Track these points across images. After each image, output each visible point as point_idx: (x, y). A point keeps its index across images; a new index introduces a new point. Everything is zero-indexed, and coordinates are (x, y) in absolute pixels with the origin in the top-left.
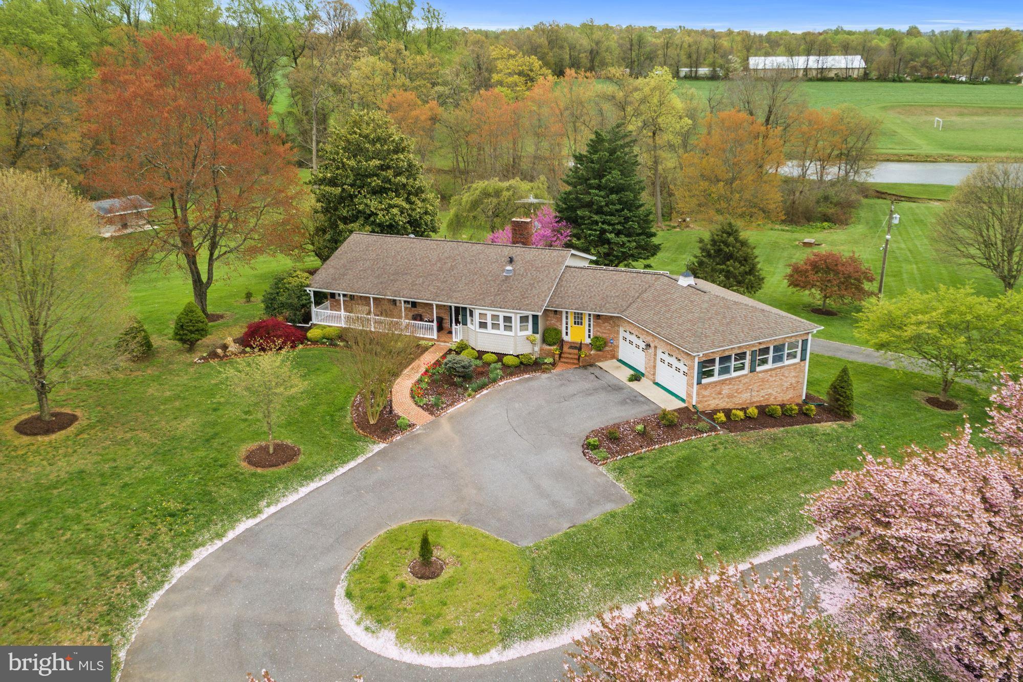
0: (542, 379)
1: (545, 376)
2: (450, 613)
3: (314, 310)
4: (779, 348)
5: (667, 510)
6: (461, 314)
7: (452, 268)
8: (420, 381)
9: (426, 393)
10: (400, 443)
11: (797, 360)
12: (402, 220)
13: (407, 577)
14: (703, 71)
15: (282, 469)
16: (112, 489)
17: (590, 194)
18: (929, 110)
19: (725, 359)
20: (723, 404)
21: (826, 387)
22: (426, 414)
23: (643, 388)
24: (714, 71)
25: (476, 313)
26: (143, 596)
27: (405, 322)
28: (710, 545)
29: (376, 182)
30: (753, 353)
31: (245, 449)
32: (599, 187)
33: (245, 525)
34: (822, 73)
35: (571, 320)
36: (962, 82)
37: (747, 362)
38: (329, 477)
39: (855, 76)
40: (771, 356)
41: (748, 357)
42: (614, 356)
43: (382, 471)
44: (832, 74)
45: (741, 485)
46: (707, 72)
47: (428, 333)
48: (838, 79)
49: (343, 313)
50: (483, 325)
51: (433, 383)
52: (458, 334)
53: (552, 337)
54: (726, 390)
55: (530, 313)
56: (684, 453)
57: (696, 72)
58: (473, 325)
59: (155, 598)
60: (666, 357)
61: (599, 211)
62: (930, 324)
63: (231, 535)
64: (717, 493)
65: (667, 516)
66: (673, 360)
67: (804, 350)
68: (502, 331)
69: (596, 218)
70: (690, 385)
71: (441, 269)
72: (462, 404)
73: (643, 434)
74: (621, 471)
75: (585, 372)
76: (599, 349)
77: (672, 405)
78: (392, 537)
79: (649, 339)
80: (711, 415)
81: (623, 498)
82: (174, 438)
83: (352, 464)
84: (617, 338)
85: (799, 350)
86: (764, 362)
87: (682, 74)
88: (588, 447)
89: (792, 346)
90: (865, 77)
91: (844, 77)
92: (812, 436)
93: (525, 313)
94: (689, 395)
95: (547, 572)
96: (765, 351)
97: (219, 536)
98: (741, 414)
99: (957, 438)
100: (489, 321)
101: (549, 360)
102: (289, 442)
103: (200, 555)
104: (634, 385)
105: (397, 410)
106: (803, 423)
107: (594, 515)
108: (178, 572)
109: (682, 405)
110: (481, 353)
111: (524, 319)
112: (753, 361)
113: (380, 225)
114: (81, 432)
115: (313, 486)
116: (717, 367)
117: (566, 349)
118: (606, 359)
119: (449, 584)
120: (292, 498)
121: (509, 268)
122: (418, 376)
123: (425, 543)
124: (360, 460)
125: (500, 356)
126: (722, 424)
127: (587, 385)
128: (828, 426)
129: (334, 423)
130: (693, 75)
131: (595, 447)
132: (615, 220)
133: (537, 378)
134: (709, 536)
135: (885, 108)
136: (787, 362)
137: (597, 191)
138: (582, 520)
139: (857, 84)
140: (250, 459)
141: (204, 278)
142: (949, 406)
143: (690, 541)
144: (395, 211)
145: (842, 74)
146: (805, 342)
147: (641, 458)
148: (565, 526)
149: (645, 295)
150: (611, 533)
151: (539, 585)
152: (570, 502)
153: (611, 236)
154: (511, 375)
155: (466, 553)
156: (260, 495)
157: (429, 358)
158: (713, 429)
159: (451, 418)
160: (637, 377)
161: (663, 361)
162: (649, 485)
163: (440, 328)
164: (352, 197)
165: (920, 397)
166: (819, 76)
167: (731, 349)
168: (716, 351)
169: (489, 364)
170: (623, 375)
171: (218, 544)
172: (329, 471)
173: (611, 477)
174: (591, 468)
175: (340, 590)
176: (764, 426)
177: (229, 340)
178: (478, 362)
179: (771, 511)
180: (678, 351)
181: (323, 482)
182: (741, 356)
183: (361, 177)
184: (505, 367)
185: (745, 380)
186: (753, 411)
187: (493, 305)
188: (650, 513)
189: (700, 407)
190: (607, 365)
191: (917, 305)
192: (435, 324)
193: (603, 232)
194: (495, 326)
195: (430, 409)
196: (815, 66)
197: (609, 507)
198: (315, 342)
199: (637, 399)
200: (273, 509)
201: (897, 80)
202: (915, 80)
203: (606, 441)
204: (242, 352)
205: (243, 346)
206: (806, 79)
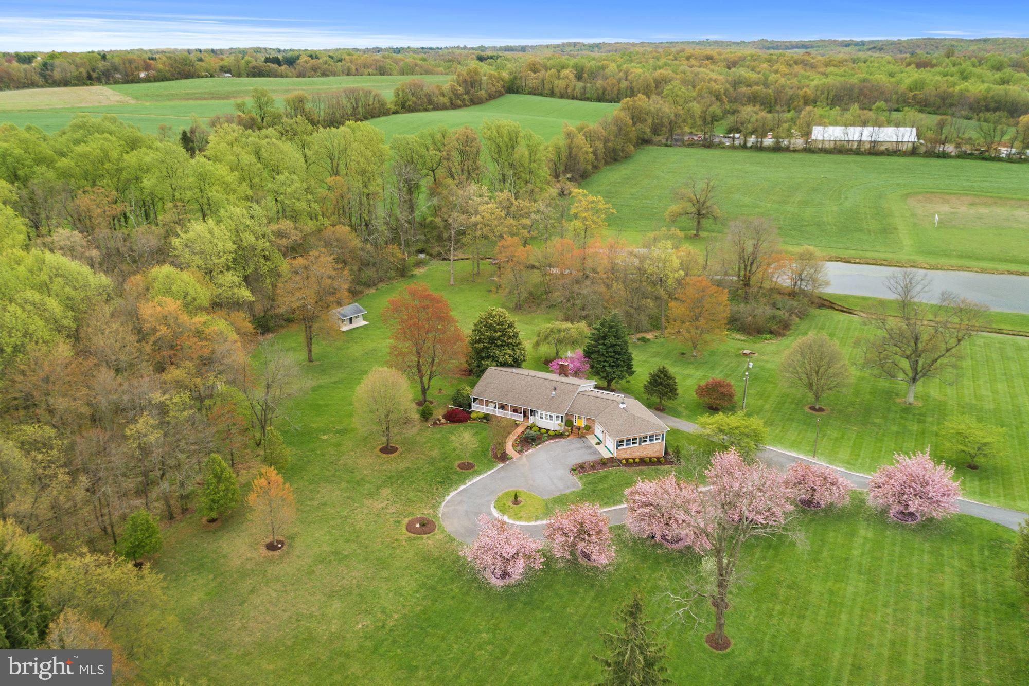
0: (562, 441)
1: (564, 440)
2: (522, 513)
3: (473, 404)
4: (652, 436)
5: (592, 491)
6: (533, 412)
7: (530, 391)
8: (516, 440)
9: (518, 445)
10: (508, 465)
11: (660, 441)
12: (510, 360)
13: (510, 504)
14: (768, 141)
15: (470, 471)
16: (420, 473)
17: (598, 347)
18: (947, 197)
19: (628, 440)
20: (627, 456)
22: (518, 454)
23: (600, 448)
24: (778, 143)
25: (539, 413)
26: (440, 503)
27: (510, 413)
29: (499, 343)
30: (640, 438)
31: (457, 463)
33: (462, 487)
34: (874, 146)
35: (577, 417)
37: (638, 441)
38: (486, 475)
39: (903, 150)
40: (648, 439)
42: (593, 433)
43: (502, 474)
44: (883, 148)
46: (771, 144)
47: (519, 418)
48: (888, 153)
49: (485, 407)
50: (541, 417)
51: (520, 441)
52: (531, 419)
53: (569, 423)
54: (629, 451)
55: (560, 415)
56: (605, 474)
57: (761, 142)
58: (538, 416)
59: (443, 504)
60: (609, 436)
63: (459, 490)
65: (591, 493)
66: (611, 438)
67: (663, 437)
68: (549, 421)
70: (614, 449)
71: (526, 391)
72: (531, 451)
73: (594, 466)
74: (581, 478)
75: (580, 440)
76: (587, 430)
77: (608, 456)
78: (506, 493)
80: (620, 461)
81: (579, 487)
82: (432, 458)
83: (493, 471)
84: (595, 426)
85: (661, 437)
86: (645, 441)
88: (572, 470)
89: (658, 436)
90: (914, 152)
91: (894, 152)
93: (558, 414)
94: (612, 453)
95: (550, 505)
96: (646, 437)
97: (456, 489)
98: (632, 461)
100: (544, 416)
101: (567, 433)
102: (471, 461)
103: (452, 494)
104: (597, 447)
105: (507, 452)
106: (658, 466)
107: (568, 491)
108: (447, 498)
109: (612, 456)
110: (540, 429)
111: (558, 417)
112: (640, 441)
113: (501, 363)
114: (401, 454)
115: (481, 477)
116: (625, 443)
117: (574, 429)
118: (589, 434)
119: (522, 506)
120: (475, 480)
121: (554, 393)
122: (515, 437)
123: (516, 495)
124: (495, 469)
125: (548, 430)
126: (624, 465)
127: (579, 445)
129: (485, 456)
130: (758, 145)
131: (574, 470)
132: (610, 360)
135: (906, 195)
136: (655, 442)
137: (603, 347)
138: (564, 493)
139: (906, 159)
140: (459, 466)
141: (426, 387)
144: (507, 357)
145: (894, 147)
146: (663, 434)
147: (589, 475)
148: (558, 494)
149: (606, 410)
150: (572, 496)
151: (547, 509)
152: (561, 487)
154: (551, 439)
155: (528, 499)
156: (465, 479)
157: (520, 430)
158: (619, 466)
159: (526, 456)
160: (599, 443)
161: (607, 438)
162: (588, 484)
163: (525, 416)
164: (488, 348)
166: (871, 150)
167: (631, 437)
168: (624, 438)
169: (542, 434)
170: (594, 442)
171: (456, 492)
172: (486, 472)
173: (577, 480)
174: (571, 477)
175: (492, 506)
176: (640, 465)
177: (440, 417)
178: (539, 433)
180: (613, 436)
181: (484, 476)
182: (635, 439)
183: (492, 340)
184: (549, 435)
185: (637, 448)
186: (637, 460)
187: (545, 410)
188: (586, 492)
189: (618, 457)
190: (589, 437)
192: (522, 415)
194: (546, 418)
195: (519, 452)
196: (869, 138)
197: (573, 489)
198: (474, 419)
199: (596, 452)
200: (470, 483)
201: (944, 156)
202: (958, 157)
203: (580, 468)
204: (446, 423)
205: (447, 420)
206: (858, 152)
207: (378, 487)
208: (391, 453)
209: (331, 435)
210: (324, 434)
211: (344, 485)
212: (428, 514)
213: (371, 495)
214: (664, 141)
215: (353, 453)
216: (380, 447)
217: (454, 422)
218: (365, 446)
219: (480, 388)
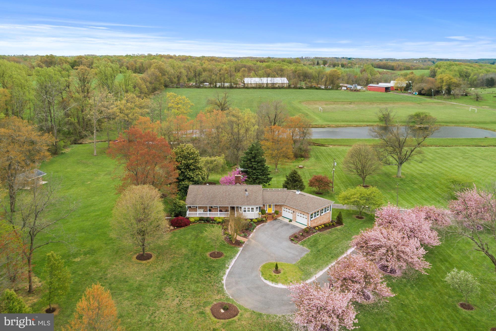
1: (266, 224)
2: (289, 278)
3: (187, 212)
4: (325, 208)
5: (318, 252)
7: (229, 194)
9: (240, 233)
10: (245, 247)
11: (329, 211)
15: (223, 257)
16: (185, 268)
17: (252, 164)
19: (315, 213)
20: (316, 225)
21: (336, 217)
22: (245, 238)
23: (293, 223)
24: (231, 85)
25: (242, 208)
26: (222, 287)
27: (219, 213)
28: (329, 257)
31: (207, 254)
32: (254, 162)
33: (228, 271)
34: (273, 85)
35: (268, 206)
36: (323, 89)
39: (285, 86)
40: (324, 211)
41: (320, 212)
42: (281, 216)
43: (248, 254)
44: (277, 86)
45: (329, 244)
46: (228, 85)
48: (279, 88)
49: (198, 212)
50: (245, 211)
52: (236, 214)
53: (262, 211)
54: (316, 221)
55: (258, 206)
56: (314, 238)
57: (224, 85)
58: (242, 211)
59: (225, 287)
60: (299, 215)
61: (255, 169)
62: (358, 198)
63: (227, 273)
64: (325, 246)
65: (318, 253)
66: (302, 215)
67: (330, 208)
68: (251, 212)
69: (254, 172)
70: (308, 221)
71: (226, 195)
72: (252, 235)
73: (302, 235)
74: (303, 245)
75: (276, 221)
76: (277, 214)
77: (304, 227)
78: (265, 267)
79: (294, 210)
80: (314, 228)
81: (307, 251)
82: (185, 255)
84: (281, 210)
86: (322, 212)
87: (218, 86)
88: (292, 240)
89: (328, 208)
90: (289, 87)
91: (281, 87)
92: (337, 230)
93: (257, 206)
94: (308, 224)
95: (302, 268)
96: (323, 210)
97: (224, 274)
98: (321, 227)
99: (375, 225)
100: (247, 210)
101: (265, 219)
102: (217, 250)
103: (225, 278)
104: (291, 223)
105: (237, 239)
106: (334, 227)
107: (304, 255)
108: (224, 282)
109: (307, 227)
111: (257, 208)
114: (157, 258)
115: (234, 261)
116: (314, 215)
117: (268, 215)
118: (279, 216)
121: (247, 193)
123: (277, 266)
124: (240, 252)
125: (252, 220)
126: (318, 230)
127: (277, 225)
128: (339, 227)
129: (224, 245)
130: (223, 86)
132: (260, 171)
133: (265, 225)
134: (328, 256)
135: (300, 102)
136: (327, 212)
137: (254, 163)
138: (302, 256)
139: (287, 90)
140: (211, 255)
142: (361, 218)
143: (325, 257)
145: (281, 86)
146: (330, 206)
147: (305, 241)
148: (299, 258)
149: (288, 198)
150: (310, 258)
151: (302, 270)
152: (297, 253)
153: (260, 177)
154: (258, 224)
156: (224, 264)
158: (317, 232)
159: (252, 239)
160: (291, 221)
161: (298, 215)
162: (311, 247)
165: (354, 216)
166: (272, 87)
167: (316, 210)
168: (313, 212)
170: (287, 221)
171: (226, 276)
172: (235, 256)
173: (301, 246)
174: (296, 245)
175: (263, 279)
176: (326, 229)
177: (167, 226)
179: (338, 249)
180: (303, 212)
181: (236, 259)
182: (318, 212)
184: (255, 222)
185: (319, 218)
186: (323, 226)
187: (247, 205)
188: (315, 253)
189: (311, 227)
190: (280, 218)
191: (353, 193)
192: (229, 212)
193: (257, 175)
194: (249, 211)
196: (270, 83)
197: (306, 253)
198: (194, 222)
199: (294, 227)
200: (230, 267)
201: (301, 88)
202: (307, 88)
203: (295, 238)
204: (174, 229)
205: (174, 226)
206: (267, 88)
207: (160, 289)
208: (149, 259)
209: (82, 256)
210: (75, 258)
211: (127, 294)
212: (221, 299)
213: (159, 296)
214: (175, 86)
215: (114, 266)
216: (135, 256)
217: (181, 226)
218: (121, 259)
219: (191, 199)
